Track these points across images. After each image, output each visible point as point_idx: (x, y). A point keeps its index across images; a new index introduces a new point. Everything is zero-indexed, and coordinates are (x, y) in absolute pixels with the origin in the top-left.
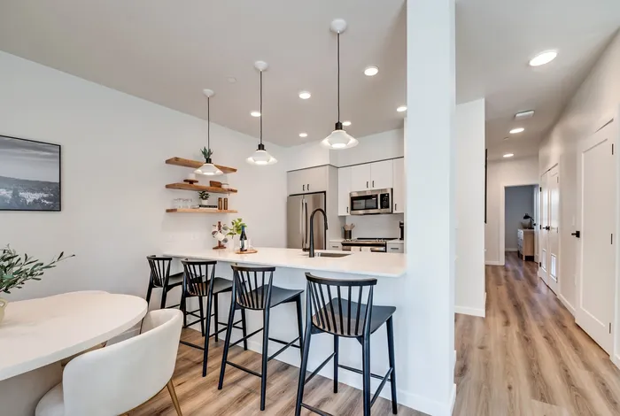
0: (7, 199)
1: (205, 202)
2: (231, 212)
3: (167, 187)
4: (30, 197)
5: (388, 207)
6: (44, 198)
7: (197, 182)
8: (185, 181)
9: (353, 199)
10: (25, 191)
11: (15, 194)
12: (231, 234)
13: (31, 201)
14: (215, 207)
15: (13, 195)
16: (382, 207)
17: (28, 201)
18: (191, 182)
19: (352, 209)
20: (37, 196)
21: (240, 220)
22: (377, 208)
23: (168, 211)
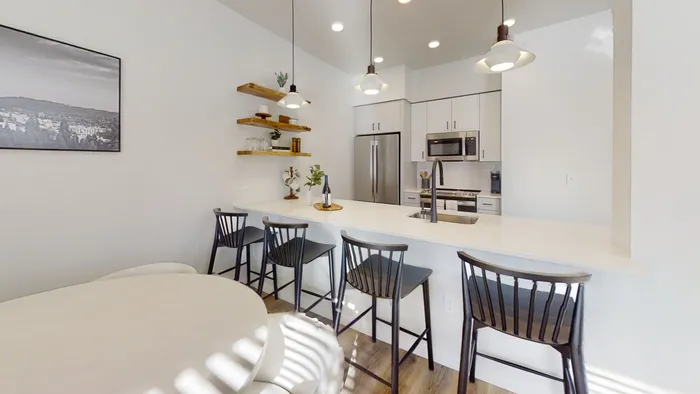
0: (54, 133)
1: (275, 143)
2: (305, 155)
3: (239, 122)
4: (83, 132)
5: (475, 154)
6: (100, 134)
7: (269, 116)
8: (257, 115)
9: (430, 143)
10: (77, 123)
11: (64, 128)
12: (309, 184)
13: (85, 137)
14: (288, 149)
15: (61, 129)
16: (467, 154)
17: (80, 138)
18: (264, 116)
19: (429, 155)
20: (91, 131)
21: (318, 167)
22: (461, 154)
23: (239, 153)
